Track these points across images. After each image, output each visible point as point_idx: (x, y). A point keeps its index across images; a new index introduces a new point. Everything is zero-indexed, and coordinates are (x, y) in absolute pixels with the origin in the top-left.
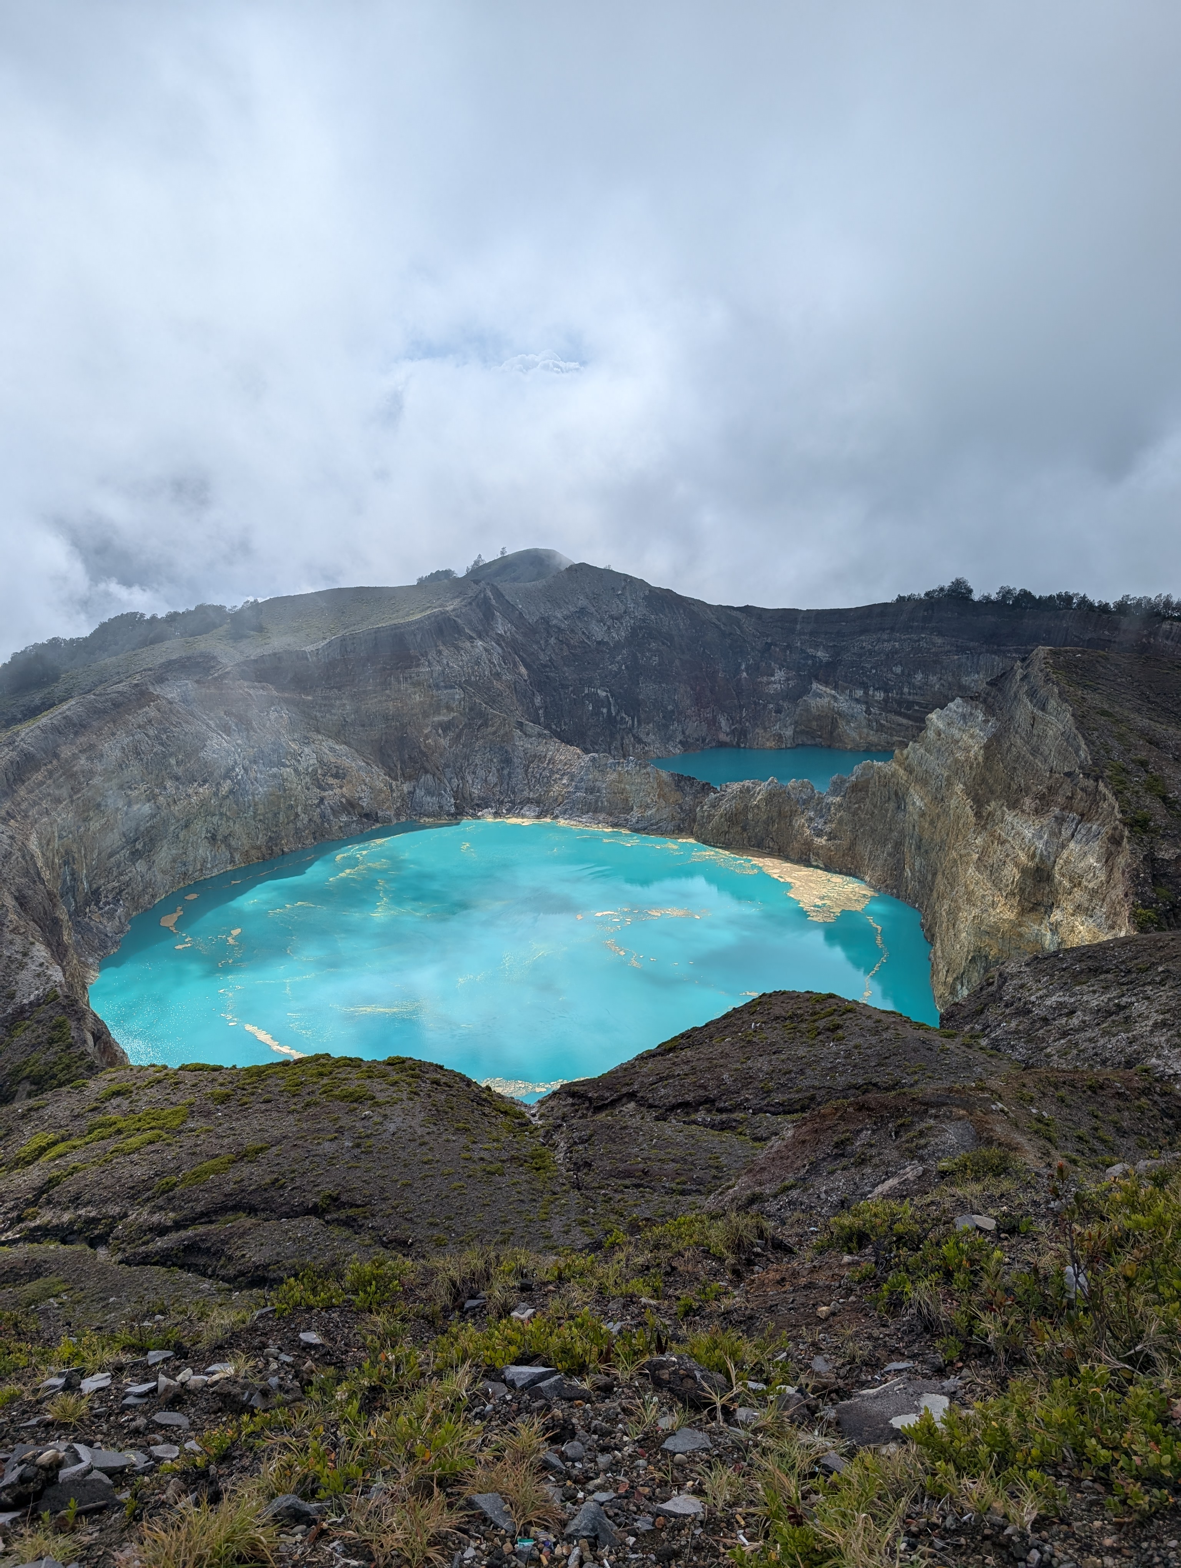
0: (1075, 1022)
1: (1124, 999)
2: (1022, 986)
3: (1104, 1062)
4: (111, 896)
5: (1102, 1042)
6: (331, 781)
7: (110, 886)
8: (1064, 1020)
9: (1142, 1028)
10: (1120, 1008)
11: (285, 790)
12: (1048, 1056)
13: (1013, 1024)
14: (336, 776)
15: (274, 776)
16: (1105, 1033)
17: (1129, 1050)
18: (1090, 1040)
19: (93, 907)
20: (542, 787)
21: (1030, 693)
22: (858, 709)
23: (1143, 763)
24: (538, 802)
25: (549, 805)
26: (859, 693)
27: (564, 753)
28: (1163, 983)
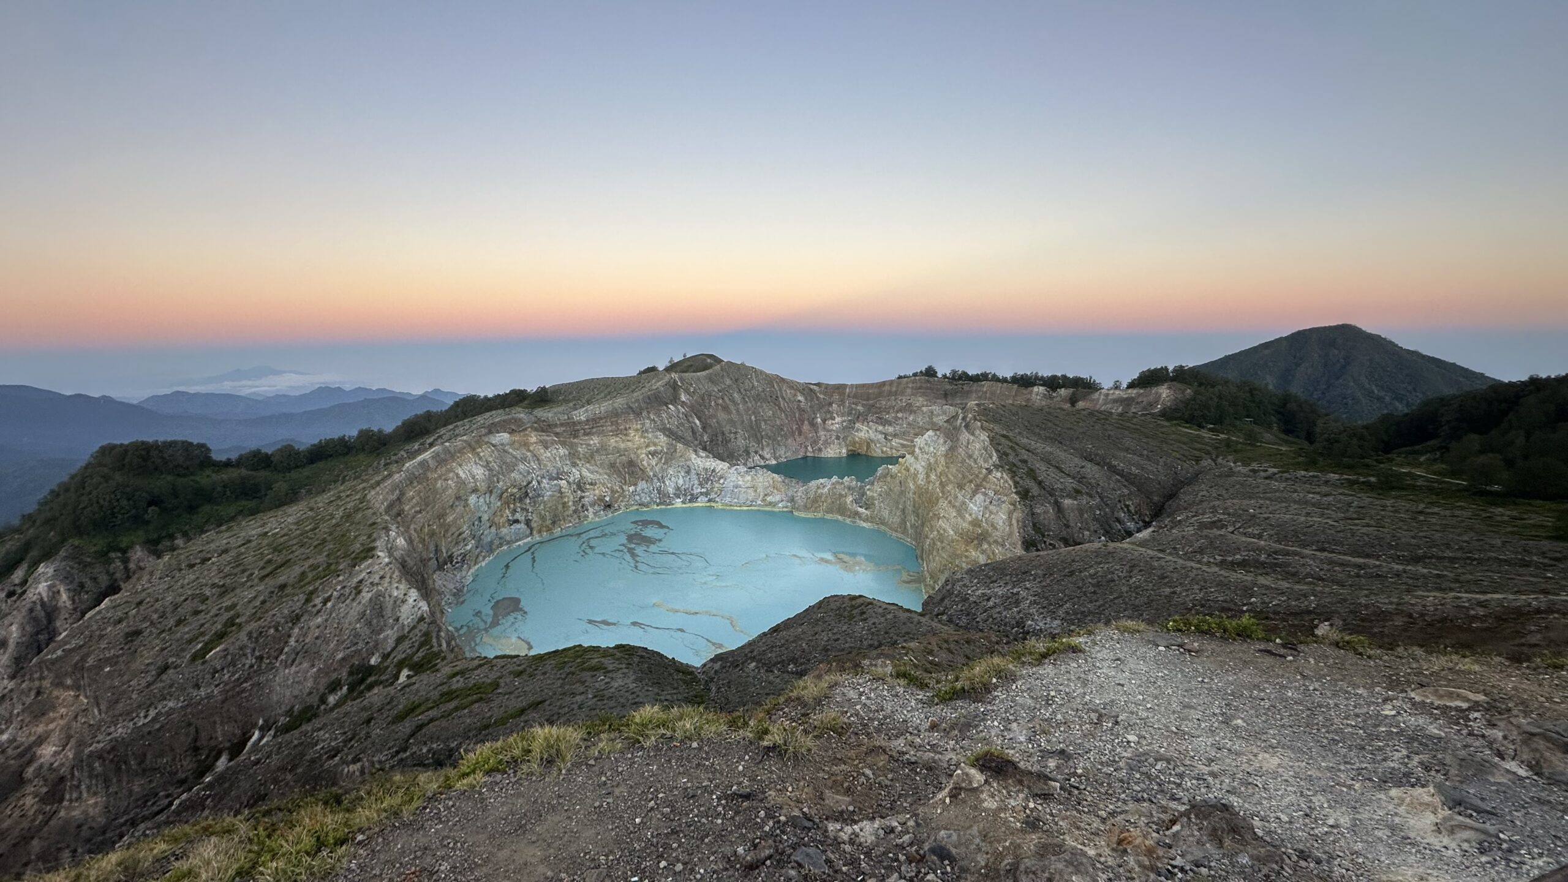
0: (991, 603)
1: (1016, 590)
2: (964, 585)
3: (1005, 625)
4: (459, 558)
5: (1004, 613)
6: (588, 486)
7: (459, 552)
8: (985, 604)
9: (1024, 604)
10: (1014, 594)
11: (562, 493)
12: (978, 622)
13: (959, 607)
14: (591, 484)
15: (555, 485)
16: (1006, 609)
17: (1018, 617)
18: (999, 612)
19: (449, 565)
20: (708, 486)
21: (967, 427)
22: (881, 437)
23: (1025, 462)
24: (706, 494)
25: (713, 496)
26: (880, 428)
27: (720, 466)
28: (1034, 580)
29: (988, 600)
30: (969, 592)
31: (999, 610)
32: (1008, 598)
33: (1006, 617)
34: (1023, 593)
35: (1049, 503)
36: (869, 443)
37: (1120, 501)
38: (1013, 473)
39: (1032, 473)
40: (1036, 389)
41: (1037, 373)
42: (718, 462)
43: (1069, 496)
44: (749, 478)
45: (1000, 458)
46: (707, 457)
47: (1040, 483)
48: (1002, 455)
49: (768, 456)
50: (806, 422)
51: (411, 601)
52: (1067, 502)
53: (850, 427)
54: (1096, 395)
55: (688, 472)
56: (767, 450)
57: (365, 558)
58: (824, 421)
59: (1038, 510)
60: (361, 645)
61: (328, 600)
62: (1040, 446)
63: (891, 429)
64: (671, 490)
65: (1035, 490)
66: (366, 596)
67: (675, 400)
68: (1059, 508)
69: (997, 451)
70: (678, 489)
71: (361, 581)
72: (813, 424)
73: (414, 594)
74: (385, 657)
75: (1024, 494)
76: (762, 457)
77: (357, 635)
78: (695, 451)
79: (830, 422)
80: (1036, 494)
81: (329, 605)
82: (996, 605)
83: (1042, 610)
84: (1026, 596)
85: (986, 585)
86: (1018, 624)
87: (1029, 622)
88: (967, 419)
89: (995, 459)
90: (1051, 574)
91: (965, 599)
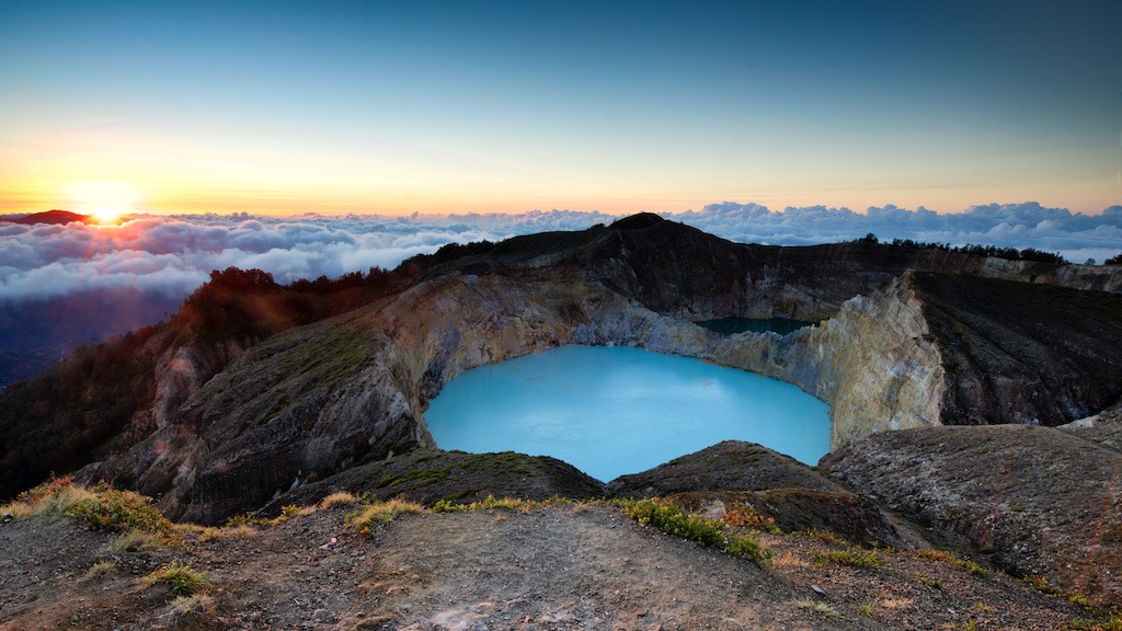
0: (890, 468)
1: (918, 459)
4: (437, 373)
5: (902, 480)
6: (537, 324)
7: (436, 368)
8: (883, 468)
9: (925, 474)
10: (915, 463)
11: (516, 327)
14: (540, 322)
15: (512, 320)
16: (904, 475)
19: (429, 377)
20: (639, 333)
21: (899, 295)
22: (809, 299)
23: (960, 335)
24: (636, 339)
25: (642, 341)
26: (810, 291)
27: (650, 315)
28: (941, 452)
29: (889, 464)
31: (896, 475)
32: (909, 466)
33: (902, 483)
34: (925, 463)
35: (979, 379)
36: (795, 304)
37: (1064, 385)
38: (943, 346)
39: (965, 348)
40: (989, 260)
42: (650, 312)
43: (1004, 374)
44: (675, 328)
45: (931, 329)
46: (640, 306)
47: (972, 359)
48: (933, 326)
49: (697, 310)
50: (736, 281)
51: (397, 401)
52: (1001, 380)
53: (779, 288)
54: (1062, 270)
55: (622, 318)
56: (695, 304)
57: (367, 365)
58: (754, 281)
59: (966, 384)
60: (363, 429)
61: (343, 392)
62: (979, 320)
63: (821, 292)
64: (606, 334)
65: (964, 364)
66: (367, 394)
67: (616, 255)
68: (989, 386)
69: (929, 321)
70: (611, 332)
71: (364, 382)
72: (743, 284)
73: (400, 395)
74: (379, 439)
75: (951, 368)
76: (691, 310)
77: (360, 421)
78: (630, 300)
79: (759, 281)
80: (965, 368)
81: (343, 396)
82: (894, 471)
83: (943, 483)
84: (928, 467)
85: (887, 450)
86: (914, 492)
87: (926, 492)
88: (902, 287)
89: (925, 329)
90: (961, 450)
91: (863, 461)
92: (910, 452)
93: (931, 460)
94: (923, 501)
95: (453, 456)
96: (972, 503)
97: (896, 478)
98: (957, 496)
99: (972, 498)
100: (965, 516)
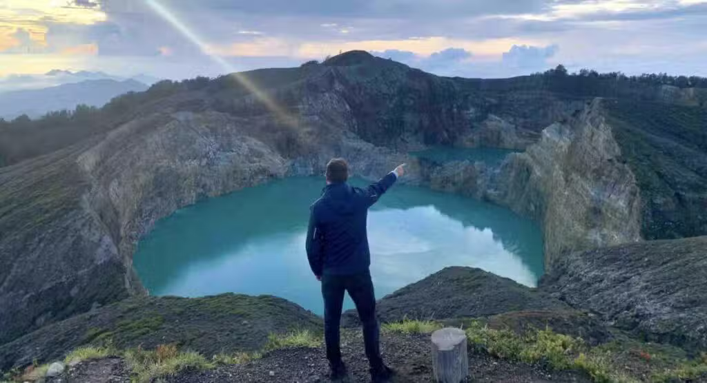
2: (578, 267)
4: (147, 213)
5: (615, 296)
6: (255, 159)
7: (147, 208)
10: (626, 279)
11: (233, 163)
12: (589, 302)
13: (572, 286)
14: (257, 157)
15: (228, 156)
16: (617, 291)
17: (628, 300)
19: (139, 218)
22: (511, 127)
23: (647, 155)
26: (511, 119)
27: (366, 146)
28: (647, 266)
29: (601, 281)
30: (582, 273)
31: (610, 292)
32: (621, 282)
33: (616, 299)
34: (635, 279)
35: (670, 195)
36: (499, 132)
38: (635, 167)
40: (664, 87)
41: (665, 74)
42: (365, 143)
43: (691, 189)
45: (623, 150)
46: (355, 138)
47: (661, 176)
48: (625, 149)
51: (104, 245)
53: (483, 117)
56: (407, 134)
57: (72, 209)
59: (659, 200)
62: (663, 141)
63: (521, 121)
65: (656, 182)
66: (70, 240)
68: (680, 201)
69: (620, 145)
71: (67, 228)
73: (107, 240)
74: (82, 289)
75: (645, 186)
77: (61, 271)
78: (345, 133)
79: (465, 112)
80: (657, 186)
82: (607, 288)
83: (652, 296)
84: (638, 282)
85: (599, 267)
86: (628, 308)
87: (639, 307)
88: (593, 113)
89: (618, 151)
90: (665, 263)
91: (578, 280)
92: (620, 269)
93: (639, 274)
94: (637, 316)
95: (166, 303)
96: (682, 315)
97: (609, 295)
98: (667, 309)
99: (682, 309)
100: (677, 328)
